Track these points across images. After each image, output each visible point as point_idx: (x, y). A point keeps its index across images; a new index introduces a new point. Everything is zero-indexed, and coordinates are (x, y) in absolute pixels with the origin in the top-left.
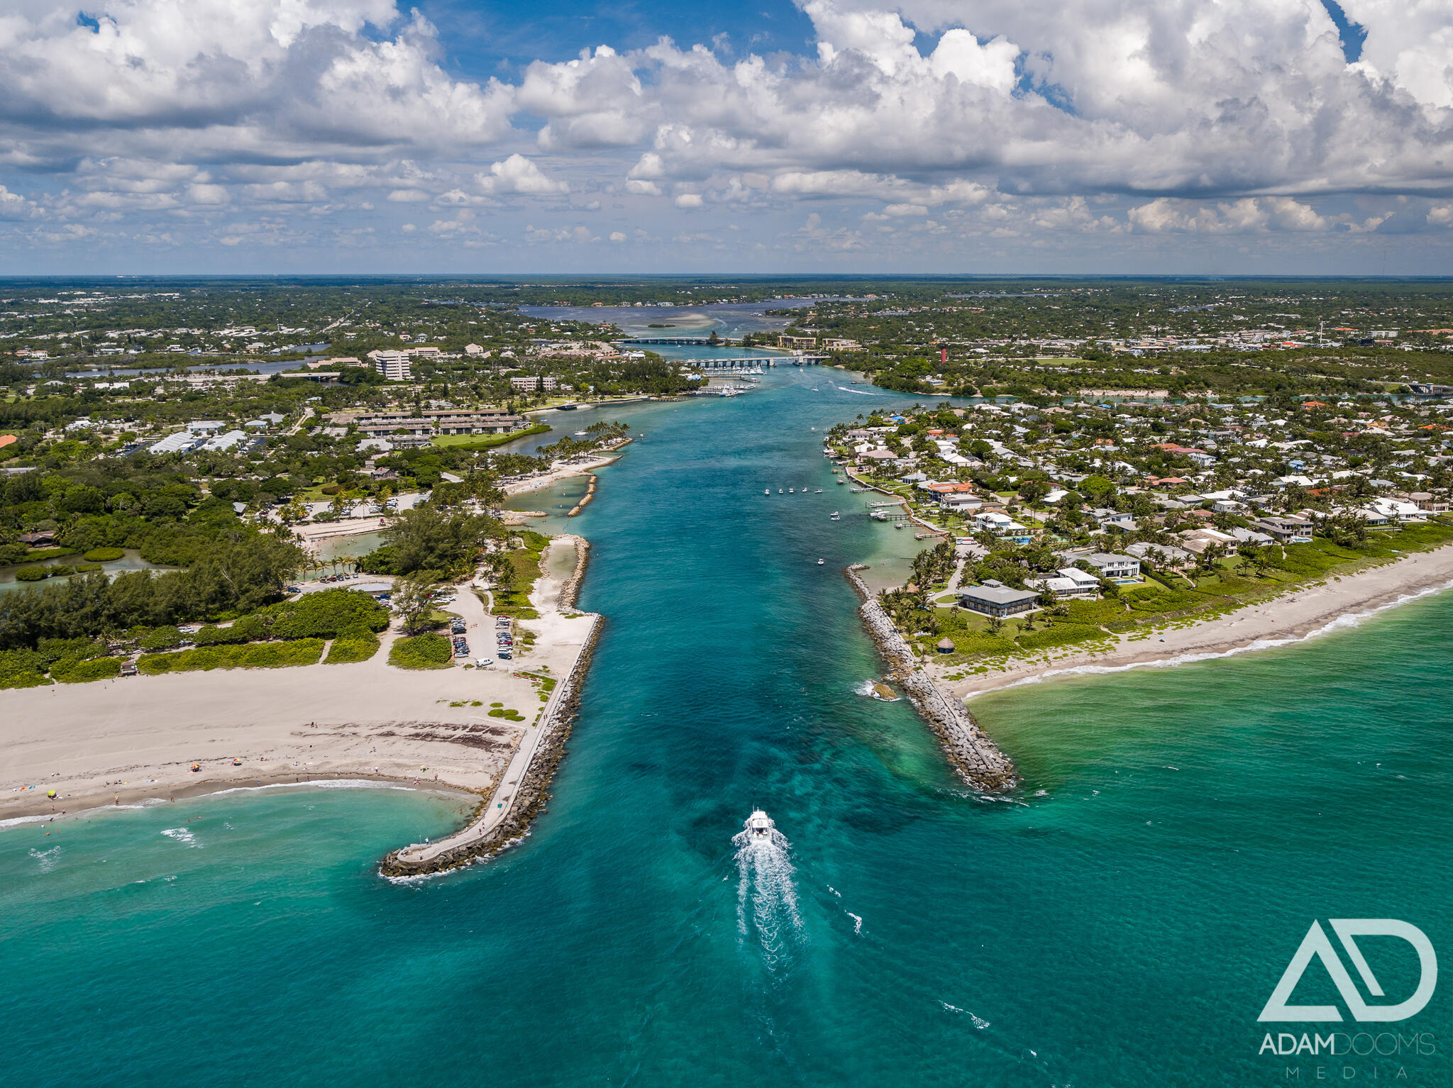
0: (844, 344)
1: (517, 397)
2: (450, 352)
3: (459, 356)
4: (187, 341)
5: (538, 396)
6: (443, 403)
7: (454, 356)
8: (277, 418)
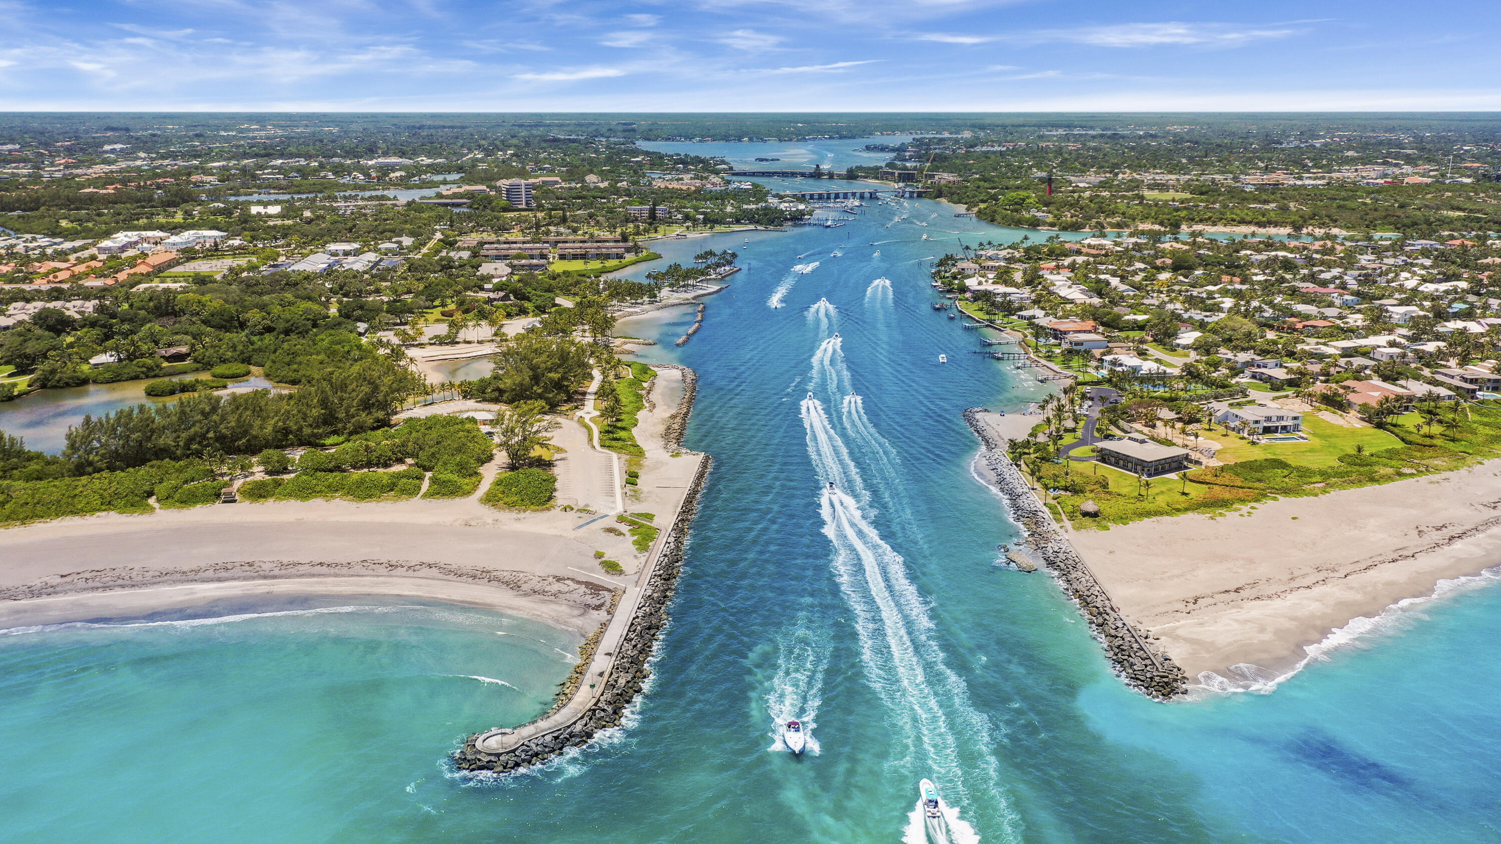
0: (946, 177)
1: (631, 225)
2: (570, 181)
3: (579, 185)
4: (339, 170)
5: (650, 224)
6: (562, 229)
7: (573, 185)
8: (407, 241)
